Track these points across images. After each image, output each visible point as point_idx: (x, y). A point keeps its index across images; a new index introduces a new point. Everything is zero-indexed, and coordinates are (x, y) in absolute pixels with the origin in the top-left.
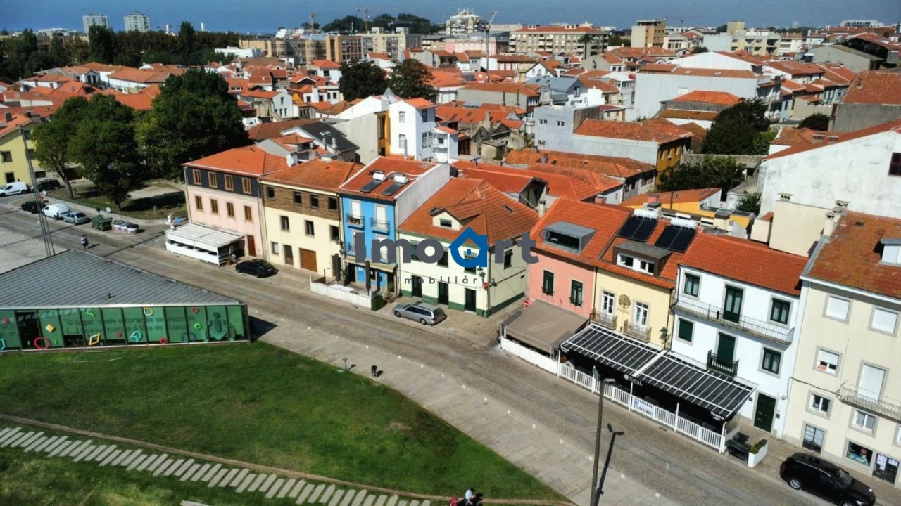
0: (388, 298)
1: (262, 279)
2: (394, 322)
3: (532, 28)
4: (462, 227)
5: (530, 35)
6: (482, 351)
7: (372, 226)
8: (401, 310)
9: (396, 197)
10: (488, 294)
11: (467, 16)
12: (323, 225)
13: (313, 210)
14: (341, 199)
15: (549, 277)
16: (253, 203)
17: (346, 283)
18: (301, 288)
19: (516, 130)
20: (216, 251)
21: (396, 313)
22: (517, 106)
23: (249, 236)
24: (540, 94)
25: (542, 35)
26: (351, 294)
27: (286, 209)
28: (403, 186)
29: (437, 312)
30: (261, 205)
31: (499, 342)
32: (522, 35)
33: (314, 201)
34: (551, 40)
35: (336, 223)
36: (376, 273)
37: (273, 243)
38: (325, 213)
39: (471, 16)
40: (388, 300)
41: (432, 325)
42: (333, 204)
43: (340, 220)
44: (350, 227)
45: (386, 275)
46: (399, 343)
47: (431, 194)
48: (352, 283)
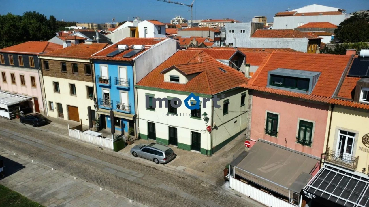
0: (129, 140)
1: (36, 128)
2: (131, 161)
3: (208, 20)
4: (188, 81)
5: (207, 23)
6: (212, 190)
7: (117, 84)
8: (138, 151)
9: (134, 59)
10: (211, 136)
11: (180, 18)
12: (81, 86)
13: (75, 76)
14: (93, 64)
15: (273, 118)
16: (35, 73)
17: (99, 130)
18: (63, 134)
19: (210, 47)
20: (7, 108)
21: (133, 153)
22: (209, 37)
23: (34, 98)
24: (221, 32)
25: (213, 23)
26: (98, 138)
27: (56, 76)
28: (140, 51)
29: (168, 153)
30: (41, 74)
31: (227, 180)
32: (204, 23)
33: (75, 68)
34: (217, 25)
35: (90, 84)
36: (121, 121)
37: (50, 103)
38: (83, 77)
39: (181, 18)
40: (128, 142)
41: (164, 164)
42: (89, 70)
43: (93, 82)
44: (101, 86)
45: (128, 123)
46: (132, 183)
47: (162, 60)
48: (104, 129)
